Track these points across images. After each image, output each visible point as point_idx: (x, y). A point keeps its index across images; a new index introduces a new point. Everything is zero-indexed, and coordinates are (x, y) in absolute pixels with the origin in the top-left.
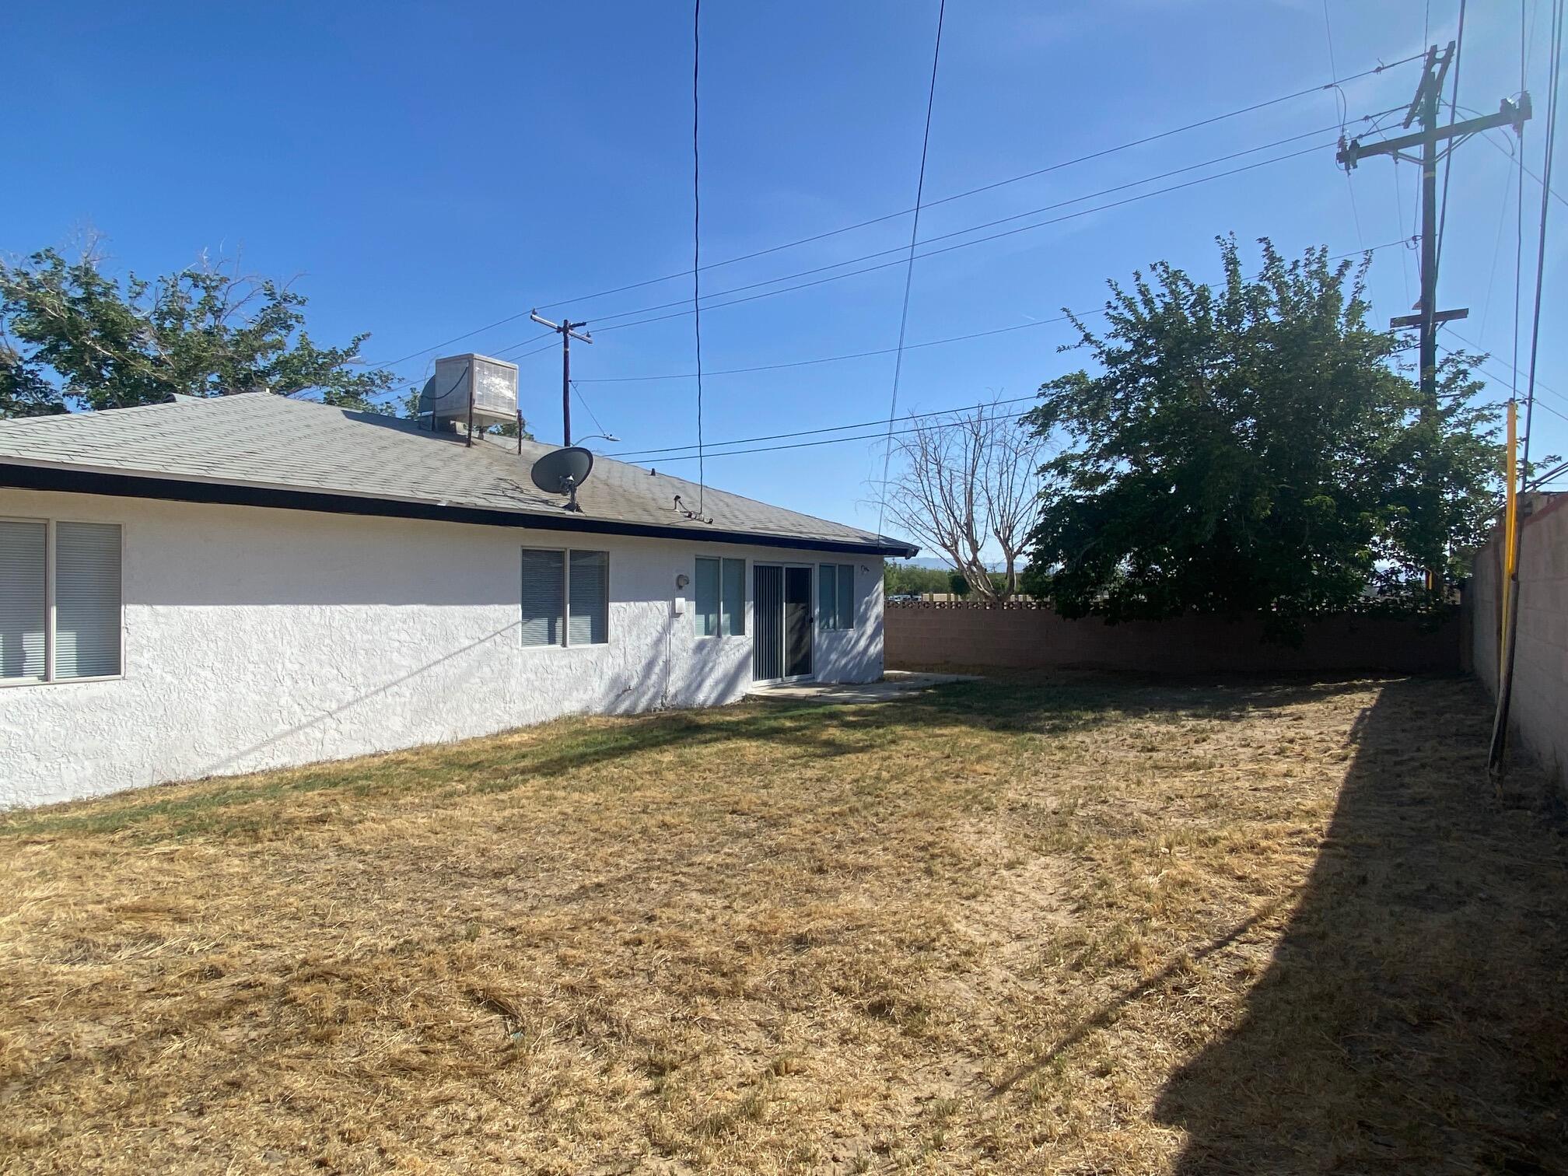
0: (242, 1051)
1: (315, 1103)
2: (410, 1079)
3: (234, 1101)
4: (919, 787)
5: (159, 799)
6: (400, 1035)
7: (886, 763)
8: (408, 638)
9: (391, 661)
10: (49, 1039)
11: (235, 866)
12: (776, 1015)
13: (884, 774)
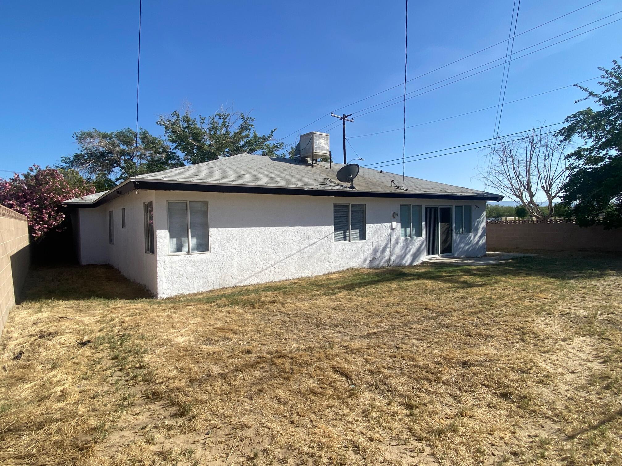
0: (261, 379)
1: (287, 401)
2: (317, 397)
3: (261, 396)
4: (512, 303)
5: (222, 293)
6: (311, 381)
7: (494, 292)
8: (296, 239)
9: (290, 247)
10: (204, 369)
11: (248, 316)
12: (458, 393)
13: (493, 296)
